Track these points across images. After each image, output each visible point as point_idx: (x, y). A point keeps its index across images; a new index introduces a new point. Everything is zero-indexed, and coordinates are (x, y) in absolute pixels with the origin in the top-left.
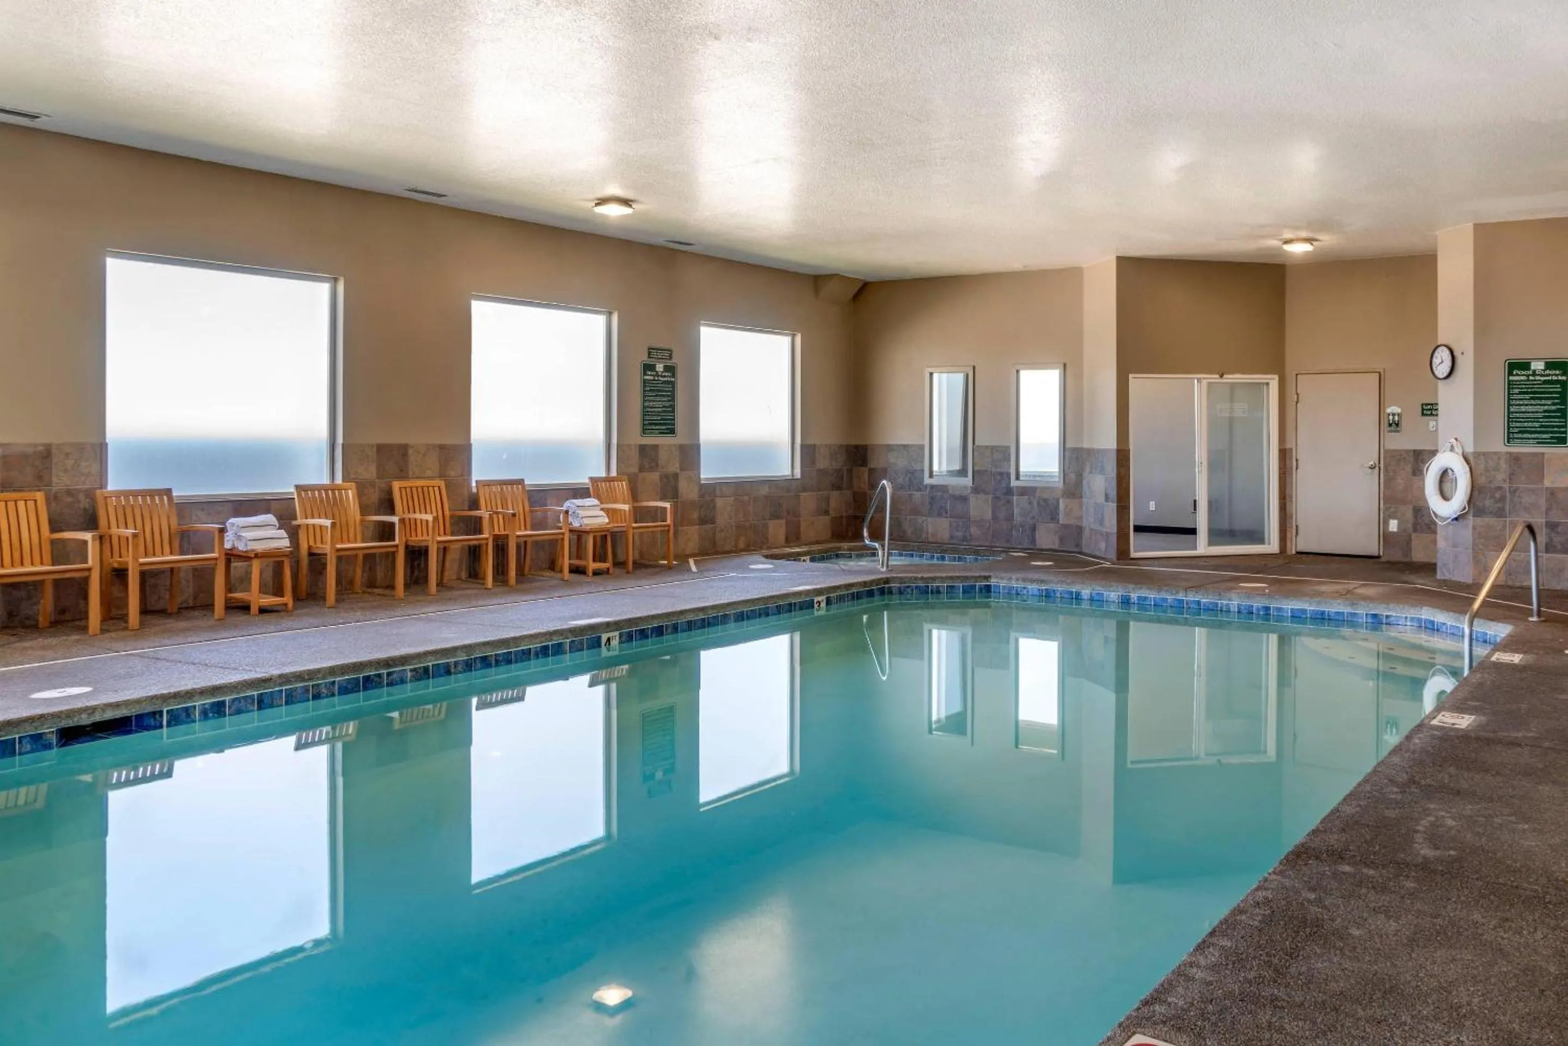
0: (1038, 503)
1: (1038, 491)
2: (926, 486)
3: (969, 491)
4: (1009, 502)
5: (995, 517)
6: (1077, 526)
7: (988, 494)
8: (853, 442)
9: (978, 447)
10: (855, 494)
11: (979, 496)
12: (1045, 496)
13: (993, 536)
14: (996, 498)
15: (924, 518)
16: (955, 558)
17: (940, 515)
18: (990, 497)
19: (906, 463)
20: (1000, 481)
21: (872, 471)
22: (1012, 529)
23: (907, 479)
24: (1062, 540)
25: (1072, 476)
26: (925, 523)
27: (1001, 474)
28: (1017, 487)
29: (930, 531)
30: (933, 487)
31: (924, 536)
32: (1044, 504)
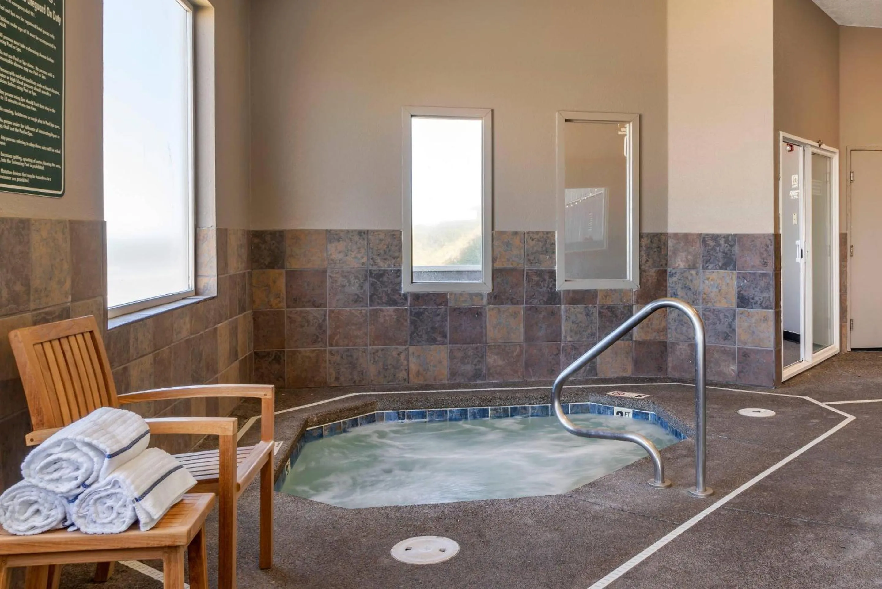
0: (600, 313)
1: (599, 297)
2: (405, 296)
3: (485, 301)
4: (554, 314)
5: (530, 339)
6: (660, 342)
7: (517, 303)
8: (252, 228)
9: (502, 233)
10: (256, 316)
11: (503, 307)
12: (609, 302)
13: (527, 366)
14: (532, 310)
15: (401, 348)
16: (505, 410)
17: (433, 341)
18: (521, 309)
19: (365, 260)
20: (538, 284)
21: (292, 275)
22: (558, 354)
23: (367, 286)
24: (637, 363)
25: (652, 272)
26: (403, 356)
27: (540, 273)
28: (568, 292)
29: (413, 367)
30: (417, 297)
31: (402, 375)
32: (610, 314)
